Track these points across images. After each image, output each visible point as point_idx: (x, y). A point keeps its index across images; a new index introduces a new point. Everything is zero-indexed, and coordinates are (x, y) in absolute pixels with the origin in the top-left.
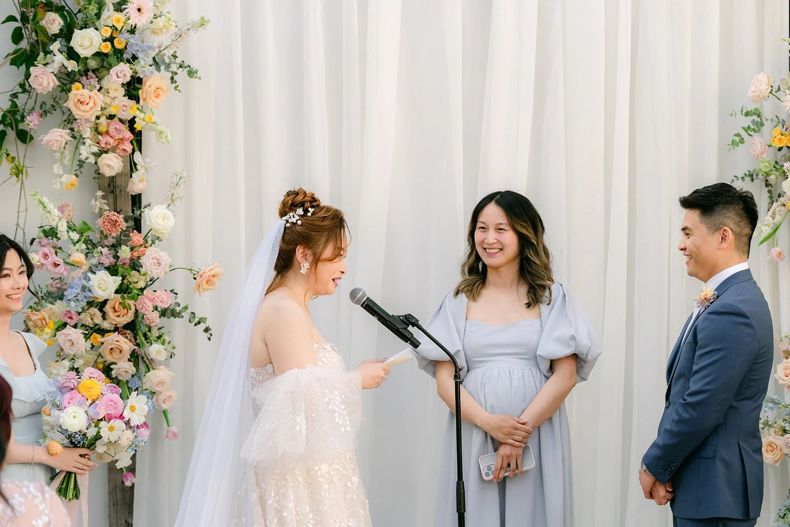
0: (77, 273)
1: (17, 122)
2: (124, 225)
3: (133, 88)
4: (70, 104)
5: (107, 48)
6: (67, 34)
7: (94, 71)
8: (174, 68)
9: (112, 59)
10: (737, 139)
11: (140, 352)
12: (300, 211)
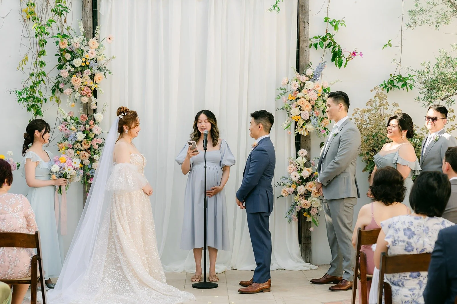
1: (58, 86)
2: (88, 118)
3: (92, 77)
4: (72, 81)
5: (83, 64)
6: (72, 59)
7: (80, 71)
8: (105, 71)
9: (85, 68)
10: (278, 97)
11: (92, 157)
12: (123, 114)
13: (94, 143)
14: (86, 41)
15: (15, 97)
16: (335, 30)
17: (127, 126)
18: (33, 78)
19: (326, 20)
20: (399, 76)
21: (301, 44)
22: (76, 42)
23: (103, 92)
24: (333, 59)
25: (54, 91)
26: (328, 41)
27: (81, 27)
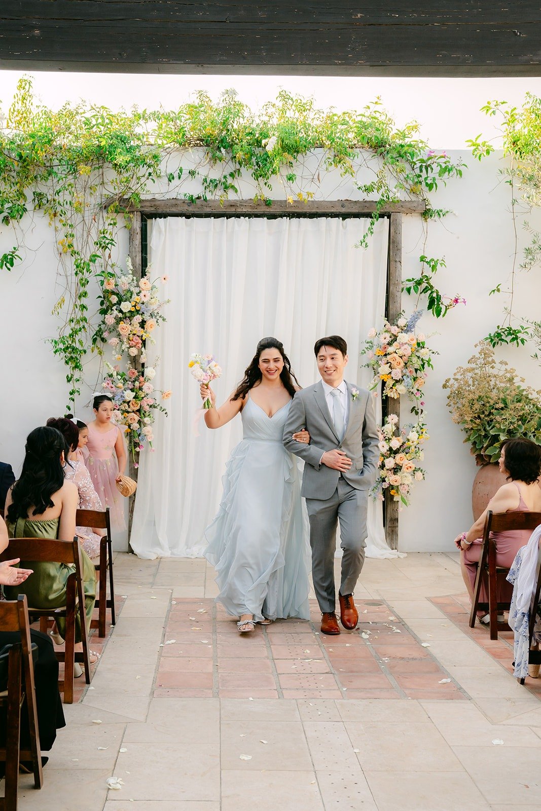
0: (120, 390)
1: (101, 335)
2: (137, 374)
3: (143, 324)
4: (119, 329)
5: (133, 309)
6: (119, 303)
7: (129, 317)
8: (158, 317)
9: (135, 313)
10: (363, 352)
11: (141, 420)
13: (145, 404)
14: (135, 281)
15: (50, 347)
16: (433, 271)
18: (73, 325)
19: (422, 259)
20: (508, 328)
21: (391, 288)
22: (125, 282)
23: (155, 341)
24: (430, 307)
25: (95, 340)
26: (424, 285)
27: (129, 264)
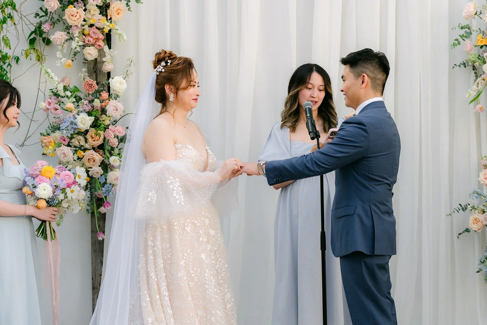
2: (98, 88)
3: (104, 9)
4: (66, 17)
10: (456, 42)
11: (106, 161)
12: (163, 64)
13: (111, 135)
17: (172, 87)
23: (125, 38)
25: (32, 42)
